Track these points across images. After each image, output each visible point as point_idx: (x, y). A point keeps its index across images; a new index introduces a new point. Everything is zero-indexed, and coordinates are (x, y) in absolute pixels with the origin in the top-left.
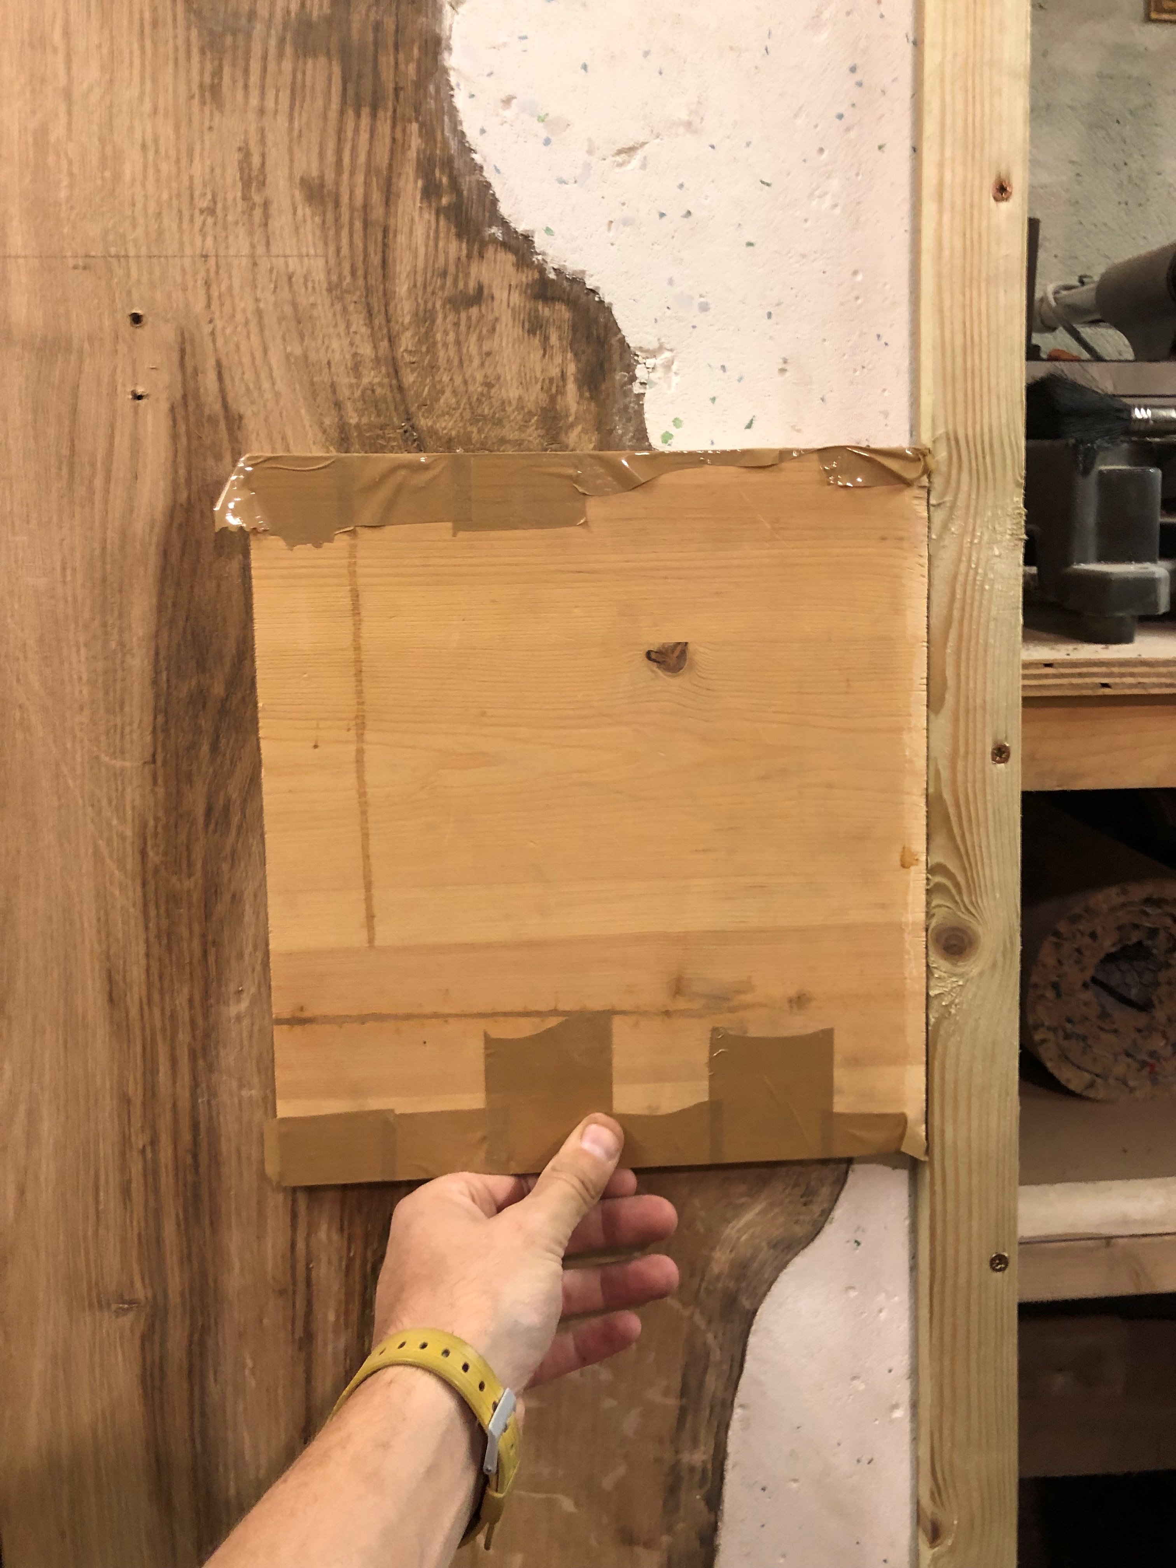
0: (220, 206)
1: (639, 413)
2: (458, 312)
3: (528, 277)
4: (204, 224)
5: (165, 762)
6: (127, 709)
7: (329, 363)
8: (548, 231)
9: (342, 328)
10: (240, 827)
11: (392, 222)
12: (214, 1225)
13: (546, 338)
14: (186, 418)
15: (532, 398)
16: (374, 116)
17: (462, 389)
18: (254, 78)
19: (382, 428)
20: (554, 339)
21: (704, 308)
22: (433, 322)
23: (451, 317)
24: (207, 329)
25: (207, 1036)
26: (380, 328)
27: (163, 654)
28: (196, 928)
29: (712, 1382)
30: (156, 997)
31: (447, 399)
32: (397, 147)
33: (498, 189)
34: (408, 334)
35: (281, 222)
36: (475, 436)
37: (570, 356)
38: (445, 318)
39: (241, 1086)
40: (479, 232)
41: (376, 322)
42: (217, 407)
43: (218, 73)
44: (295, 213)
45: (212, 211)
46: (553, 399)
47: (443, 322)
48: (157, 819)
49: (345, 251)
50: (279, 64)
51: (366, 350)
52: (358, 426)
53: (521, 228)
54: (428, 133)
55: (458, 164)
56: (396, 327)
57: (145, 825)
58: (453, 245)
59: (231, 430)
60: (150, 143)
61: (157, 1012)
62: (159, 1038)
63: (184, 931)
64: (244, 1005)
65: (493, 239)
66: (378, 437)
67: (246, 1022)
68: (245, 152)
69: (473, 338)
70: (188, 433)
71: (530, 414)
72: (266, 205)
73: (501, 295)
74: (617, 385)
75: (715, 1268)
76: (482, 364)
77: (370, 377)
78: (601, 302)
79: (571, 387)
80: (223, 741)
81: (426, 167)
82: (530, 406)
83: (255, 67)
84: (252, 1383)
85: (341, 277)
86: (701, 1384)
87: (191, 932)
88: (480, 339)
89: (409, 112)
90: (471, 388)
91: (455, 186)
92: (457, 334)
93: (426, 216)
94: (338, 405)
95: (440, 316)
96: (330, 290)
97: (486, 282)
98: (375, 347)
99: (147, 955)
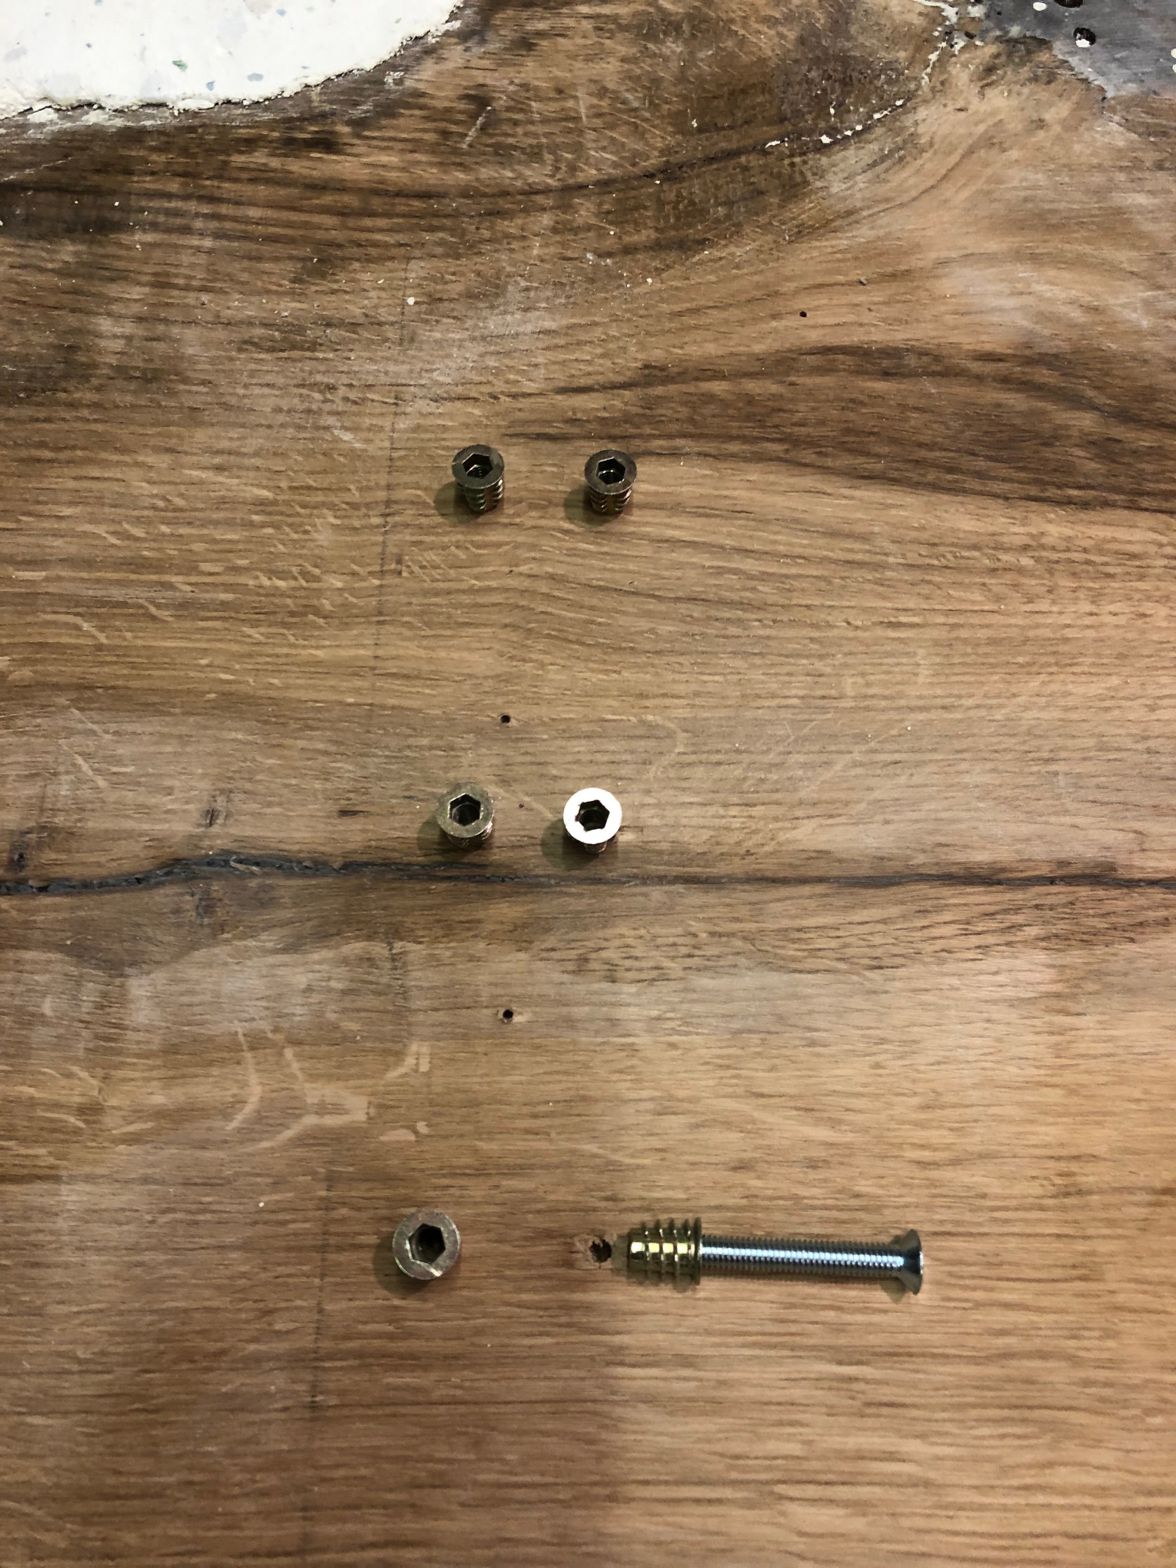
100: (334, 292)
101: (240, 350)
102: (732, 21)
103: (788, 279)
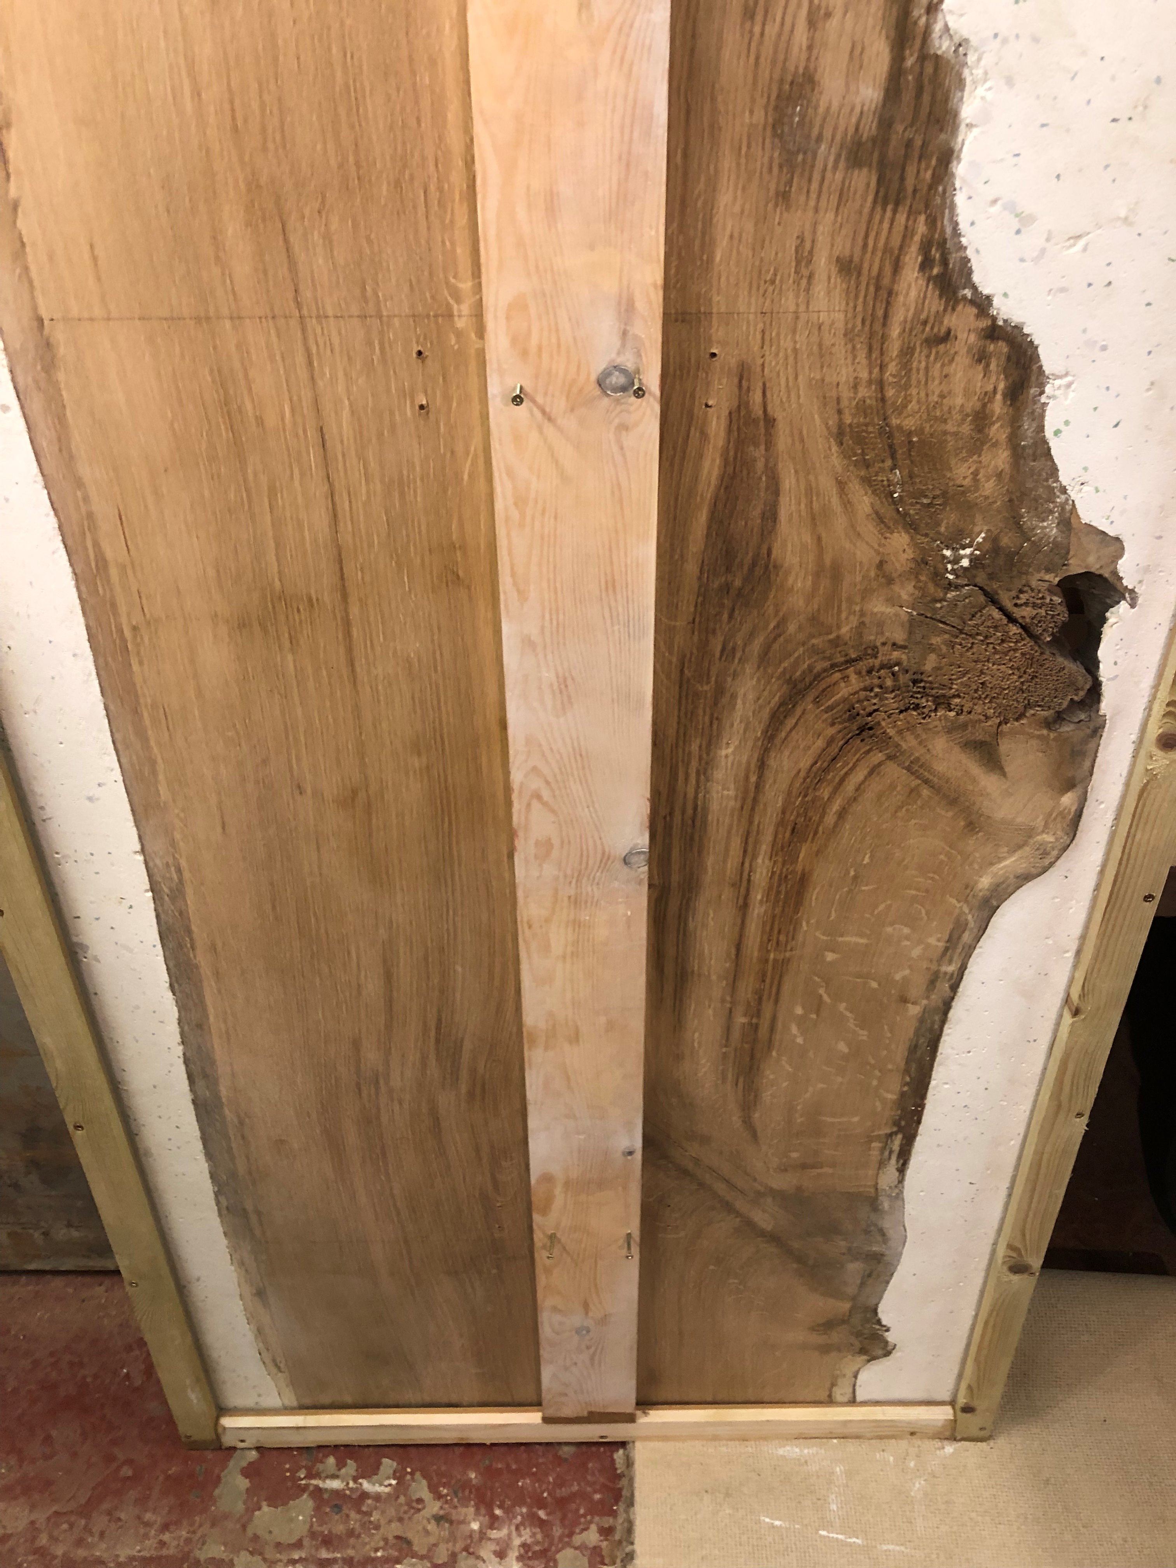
0: (778, 278)
1: (1042, 416)
2: (930, 348)
3: (985, 323)
4: (766, 291)
5: (700, 622)
6: (681, 593)
7: (838, 384)
8: (1005, 295)
9: (849, 361)
10: (740, 659)
11: (896, 287)
12: (700, 852)
13: (988, 365)
14: (738, 420)
15: (971, 404)
16: (895, 211)
17: (924, 399)
18: (815, 186)
19: (867, 425)
20: (993, 366)
21: (1104, 348)
22: (913, 355)
23: (925, 351)
24: (760, 361)
25: (707, 763)
26: (876, 359)
27: (706, 562)
28: (708, 709)
29: (967, 937)
30: (681, 743)
31: (913, 406)
32: (907, 230)
33: (975, 264)
34: (894, 363)
35: (819, 289)
36: (927, 429)
37: (1002, 376)
38: (921, 352)
39: (723, 789)
40: (955, 293)
41: (874, 356)
42: (761, 412)
43: (790, 183)
44: (829, 282)
45: (773, 282)
46: (984, 406)
47: (919, 355)
48: (692, 653)
49: (860, 308)
50: (834, 174)
51: (864, 375)
52: (850, 425)
53: (986, 292)
54: (932, 222)
55: (949, 245)
56: (887, 359)
57: (684, 656)
58: (936, 301)
59: (767, 429)
60: (736, 235)
61: (680, 751)
62: (680, 764)
63: (701, 712)
64: (730, 750)
65: (964, 298)
66: (863, 431)
67: (731, 759)
68: (801, 239)
69: (938, 365)
70: (739, 429)
71: (967, 415)
72: (810, 277)
73: (962, 336)
74: (1030, 397)
75: (980, 886)
76: (941, 383)
77: (863, 392)
78: (1031, 342)
79: (999, 397)
80: (737, 612)
81: (926, 247)
82: (969, 410)
83: (816, 176)
84: (712, 923)
85: (854, 326)
86: (960, 937)
87: (704, 712)
88: (943, 365)
89: (921, 206)
90: (930, 399)
91: (945, 262)
92: (927, 363)
93: (920, 282)
94: (840, 412)
95: (918, 350)
96: (845, 335)
97: (953, 328)
98: (870, 373)
99: (679, 723)
100: (829, 278)
101: (798, 237)
102: (980, 456)
103: (816, 478)
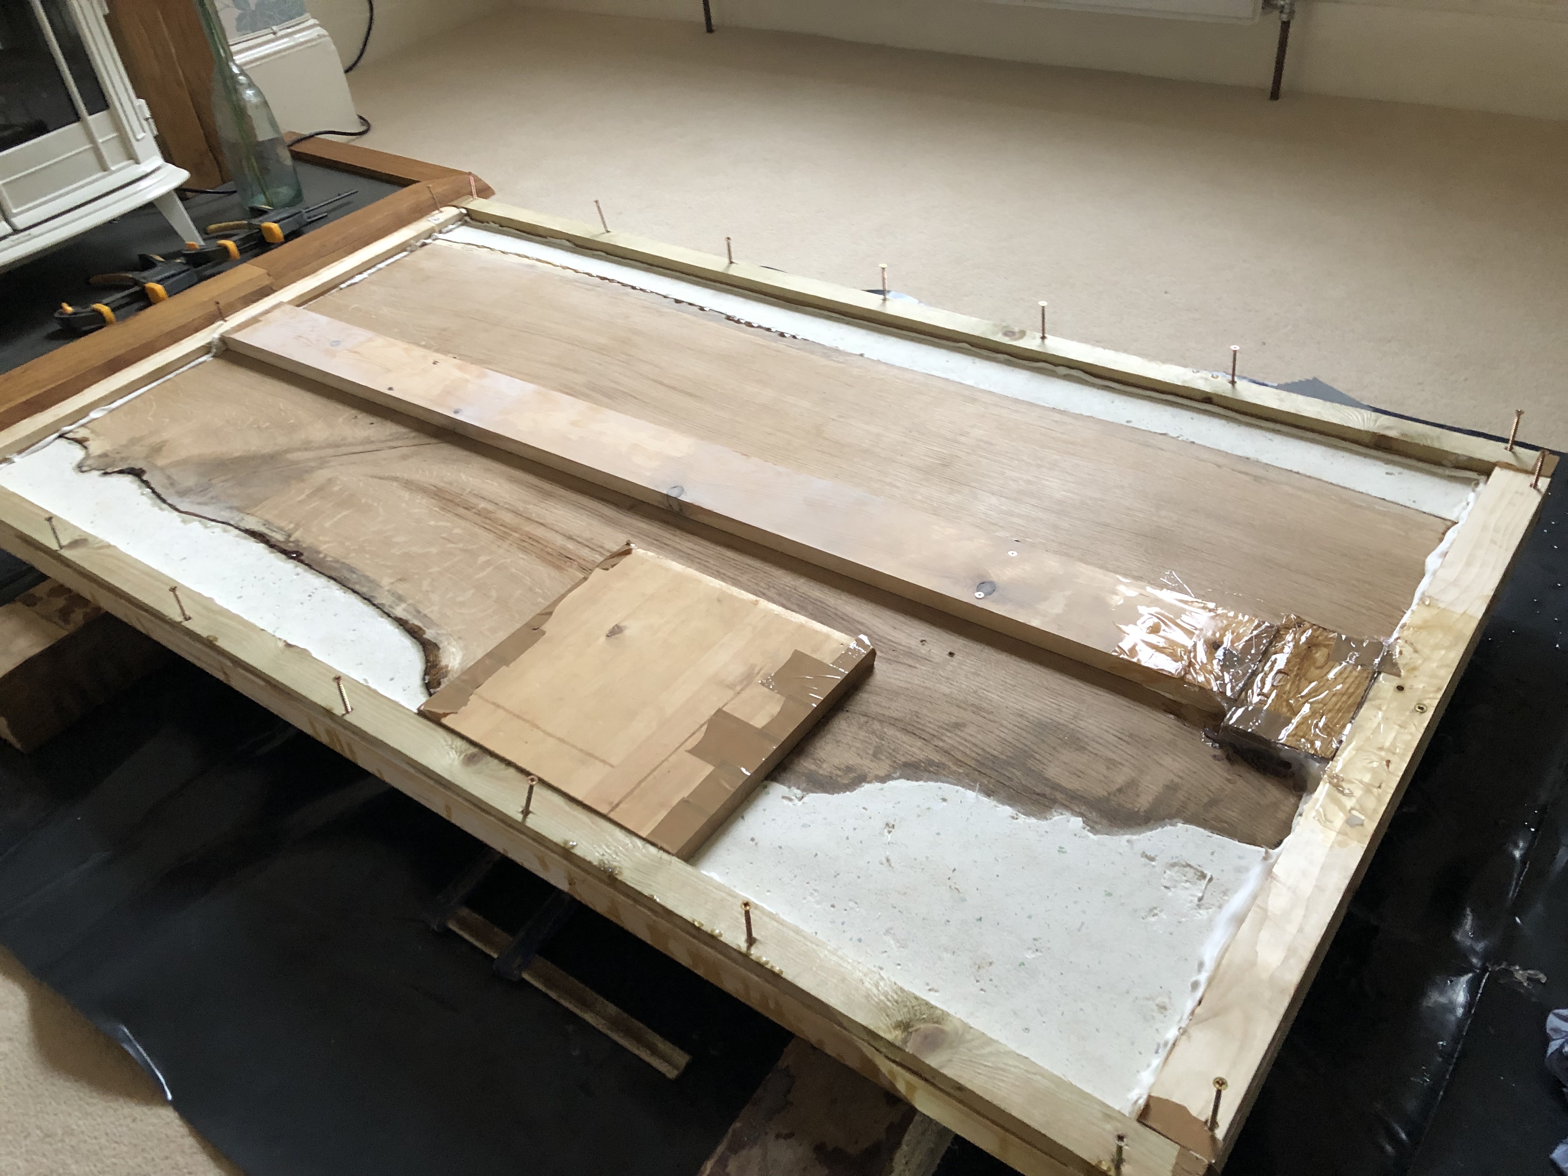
0: (975, 696)
2: (875, 748)
3: (871, 776)
8: (879, 789)
9: (900, 709)
11: (928, 744)
13: (839, 769)
16: (976, 760)
18: (1019, 731)
20: (839, 773)
22: (878, 738)
23: (875, 744)
26: (889, 720)
32: (959, 762)
33: (912, 782)
34: (880, 728)
35: (955, 711)
37: (826, 774)
38: (876, 742)
40: (901, 769)
41: (892, 720)
43: (1028, 720)
44: (954, 716)
47: (875, 740)
49: (928, 724)
50: (1019, 741)
53: (889, 782)
54: (954, 773)
55: (935, 777)
56: (885, 724)
58: (903, 759)
65: (894, 772)
68: (989, 713)
69: (861, 747)
72: (965, 709)
73: (871, 764)
77: (875, 708)
78: (838, 793)
81: (940, 766)
84: (573, 520)
88: (859, 749)
89: (969, 772)
91: (926, 770)
92: (867, 742)
93: (922, 757)
95: (878, 741)
96: (916, 712)
97: (880, 762)
100: (957, 717)
